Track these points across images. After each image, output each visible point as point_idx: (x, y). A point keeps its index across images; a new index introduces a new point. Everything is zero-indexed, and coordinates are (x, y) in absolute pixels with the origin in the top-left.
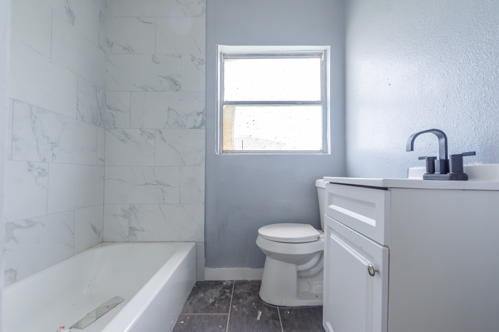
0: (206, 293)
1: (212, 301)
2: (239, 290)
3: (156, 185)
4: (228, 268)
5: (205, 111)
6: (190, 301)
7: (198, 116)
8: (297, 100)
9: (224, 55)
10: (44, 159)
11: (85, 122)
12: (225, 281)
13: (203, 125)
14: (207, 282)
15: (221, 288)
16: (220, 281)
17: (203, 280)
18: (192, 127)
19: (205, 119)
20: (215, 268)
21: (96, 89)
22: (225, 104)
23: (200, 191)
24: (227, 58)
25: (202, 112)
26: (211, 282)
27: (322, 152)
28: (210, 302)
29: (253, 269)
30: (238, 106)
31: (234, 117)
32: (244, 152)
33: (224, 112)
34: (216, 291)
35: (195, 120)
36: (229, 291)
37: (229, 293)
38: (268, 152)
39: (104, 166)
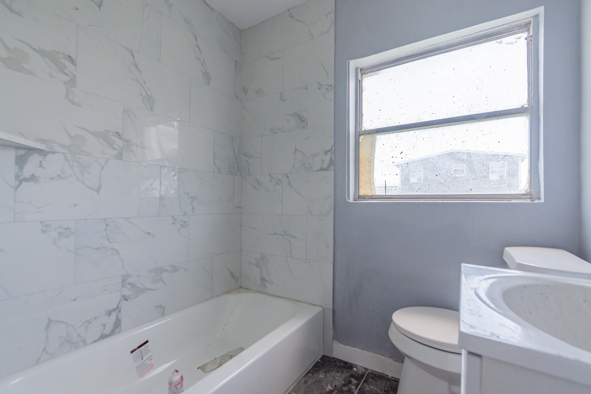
0: (328, 374)
1: (331, 389)
2: (369, 386)
3: (283, 235)
4: (361, 351)
5: (333, 149)
6: (306, 378)
7: (325, 155)
8: (478, 113)
9: (361, 70)
10: (186, 213)
11: (222, 173)
12: (358, 366)
13: (331, 166)
14: (335, 360)
15: (348, 374)
16: (351, 363)
17: (331, 356)
18: (319, 169)
19: (333, 158)
20: (345, 345)
21: (233, 139)
22: (362, 135)
23: (328, 247)
24: (366, 72)
25: (330, 149)
26: (340, 361)
27: (529, 196)
28: (327, 390)
29: (395, 363)
30: (379, 135)
31: (373, 150)
32: (387, 197)
33: (360, 145)
34: (340, 376)
35: (322, 160)
36: (356, 383)
37: (354, 385)
38: (424, 197)
39: (242, 213)
